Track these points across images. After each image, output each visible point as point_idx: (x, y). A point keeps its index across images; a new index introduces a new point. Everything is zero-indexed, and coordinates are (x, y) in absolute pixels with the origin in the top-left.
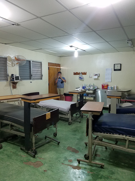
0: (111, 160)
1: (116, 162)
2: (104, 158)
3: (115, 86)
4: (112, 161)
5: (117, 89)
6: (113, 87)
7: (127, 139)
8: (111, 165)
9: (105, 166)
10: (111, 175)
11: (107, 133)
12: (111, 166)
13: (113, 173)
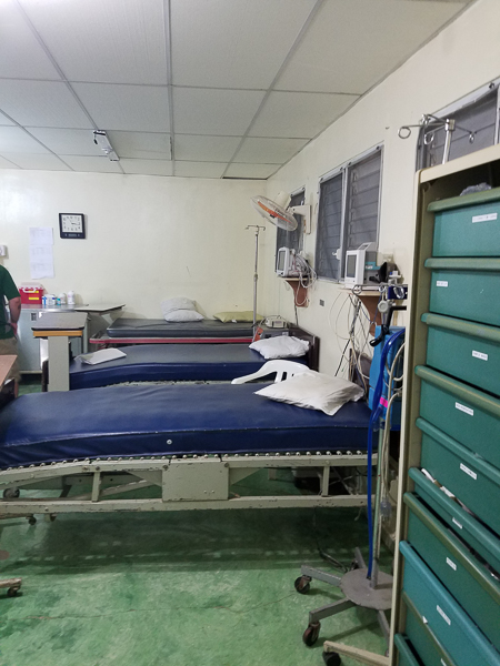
0: (47, 559)
1: (65, 558)
2: (21, 559)
3: (70, 293)
4: (51, 559)
5: (75, 305)
6: (61, 296)
7: (94, 471)
8: (50, 573)
9: (25, 584)
10: (46, 610)
11: (25, 467)
12: (49, 577)
13: (53, 599)
